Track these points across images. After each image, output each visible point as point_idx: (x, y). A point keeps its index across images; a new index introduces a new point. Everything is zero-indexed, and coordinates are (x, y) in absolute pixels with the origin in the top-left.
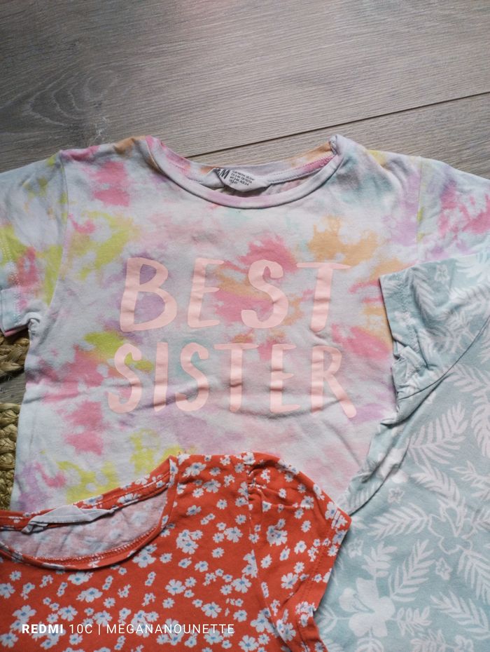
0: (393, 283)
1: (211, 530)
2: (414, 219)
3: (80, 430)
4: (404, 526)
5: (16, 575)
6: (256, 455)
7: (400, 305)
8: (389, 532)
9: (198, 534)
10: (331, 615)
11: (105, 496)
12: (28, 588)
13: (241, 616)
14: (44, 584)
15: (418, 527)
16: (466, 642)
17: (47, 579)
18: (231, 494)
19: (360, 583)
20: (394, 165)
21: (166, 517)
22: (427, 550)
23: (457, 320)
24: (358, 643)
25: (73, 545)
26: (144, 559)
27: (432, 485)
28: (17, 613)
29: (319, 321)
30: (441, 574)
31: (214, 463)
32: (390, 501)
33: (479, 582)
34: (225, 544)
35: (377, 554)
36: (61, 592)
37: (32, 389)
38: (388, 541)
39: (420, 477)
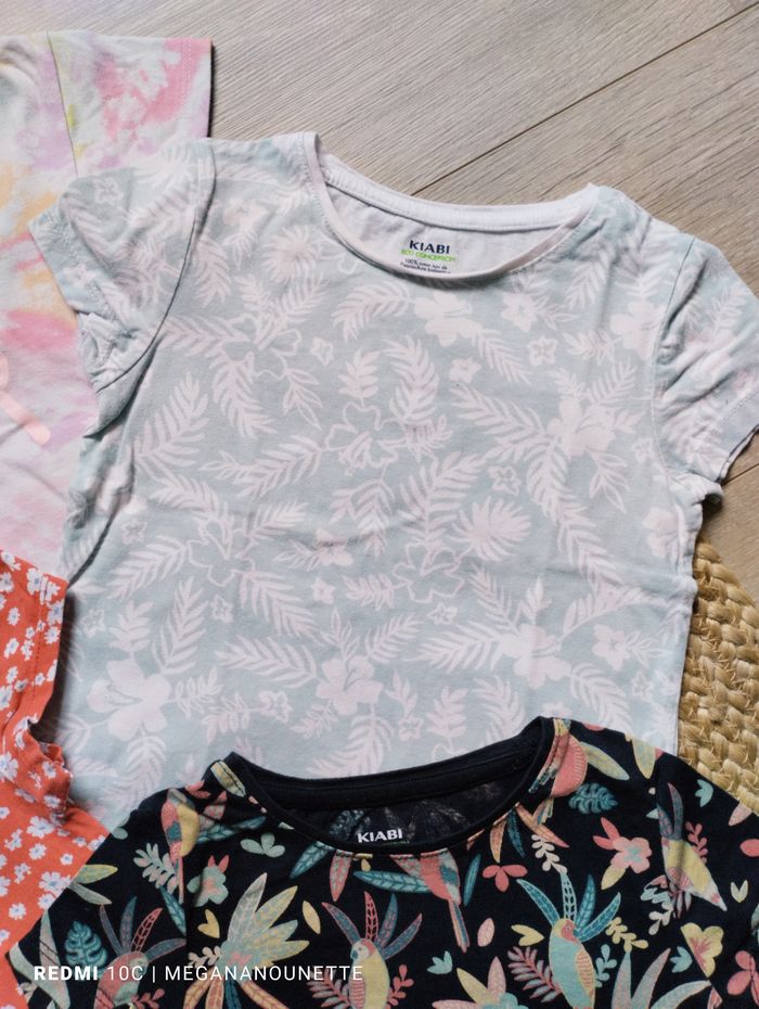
0: (46, 227)
2: (61, 126)
4: (155, 571)
7: (66, 258)
8: (136, 584)
10: (81, 725)
15: (175, 565)
16: (275, 697)
19: (113, 668)
20: (11, 55)
22: (193, 591)
23: (146, 253)
24: (129, 749)
27: (182, 500)
30: (222, 617)
32: (126, 543)
33: (276, 611)
35: (127, 620)
38: (138, 598)
39: (162, 495)
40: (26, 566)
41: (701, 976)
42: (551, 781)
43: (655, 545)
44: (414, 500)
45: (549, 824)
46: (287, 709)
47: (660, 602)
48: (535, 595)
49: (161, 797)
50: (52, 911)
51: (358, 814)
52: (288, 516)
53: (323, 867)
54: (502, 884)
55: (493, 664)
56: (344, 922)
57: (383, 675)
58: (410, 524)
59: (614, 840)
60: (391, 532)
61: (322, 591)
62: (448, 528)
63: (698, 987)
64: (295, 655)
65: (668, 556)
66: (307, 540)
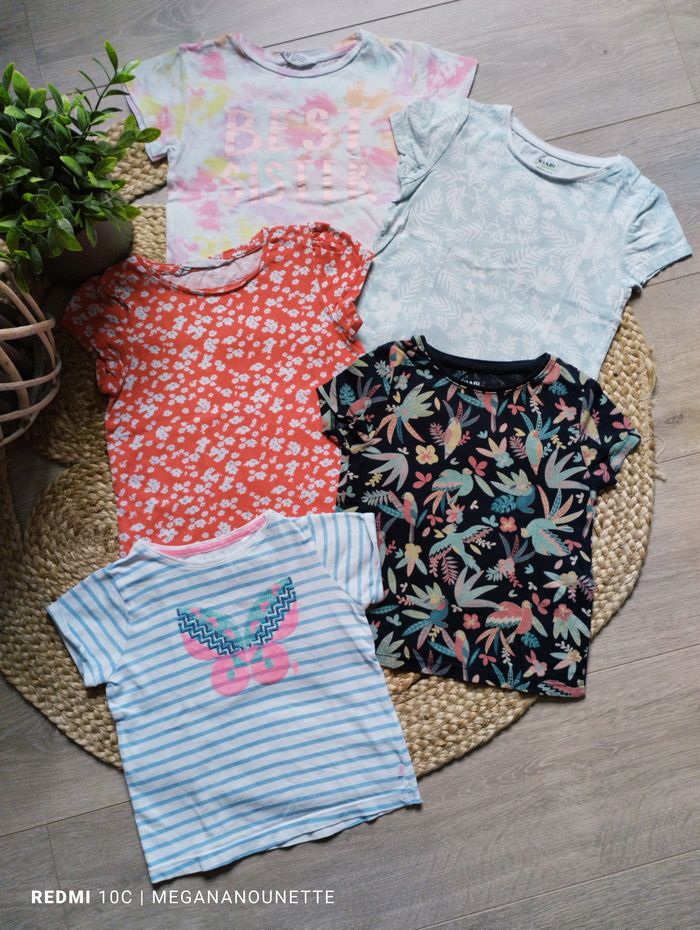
0: (397, 117)
1: (291, 269)
2: (410, 80)
3: (205, 218)
4: (406, 261)
5: (174, 299)
6: (316, 223)
7: (402, 132)
8: (398, 264)
9: (283, 272)
11: (225, 253)
12: (182, 306)
13: (311, 314)
14: (191, 304)
15: (415, 261)
16: (443, 320)
17: (193, 301)
18: (301, 247)
19: (382, 294)
20: (397, 47)
21: (263, 262)
22: (420, 272)
23: (436, 136)
24: (381, 325)
25: (206, 281)
26: (251, 288)
27: (423, 236)
28: (176, 320)
29: (352, 145)
30: (429, 285)
31: (291, 230)
32: (399, 247)
33: (450, 288)
34: (300, 277)
35: (391, 277)
36: (202, 308)
37: (173, 194)
38: (397, 270)
39: (416, 233)
40: (359, 245)
41: (584, 465)
42: (544, 378)
43: (609, 299)
44: (516, 260)
45: (538, 395)
46: (446, 325)
47: (605, 322)
48: (556, 309)
49: (392, 343)
50: (338, 377)
51: (464, 373)
52: (464, 254)
53: (445, 388)
54: (514, 412)
55: (532, 330)
56: (450, 409)
57: (487, 324)
58: (511, 269)
59: (562, 406)
60: (504, 270)
61: (470, 286)
62: (527, 275)
63: (582, 468)
64: (454, 306)
65: (613, 305)
66: (469, 265)
